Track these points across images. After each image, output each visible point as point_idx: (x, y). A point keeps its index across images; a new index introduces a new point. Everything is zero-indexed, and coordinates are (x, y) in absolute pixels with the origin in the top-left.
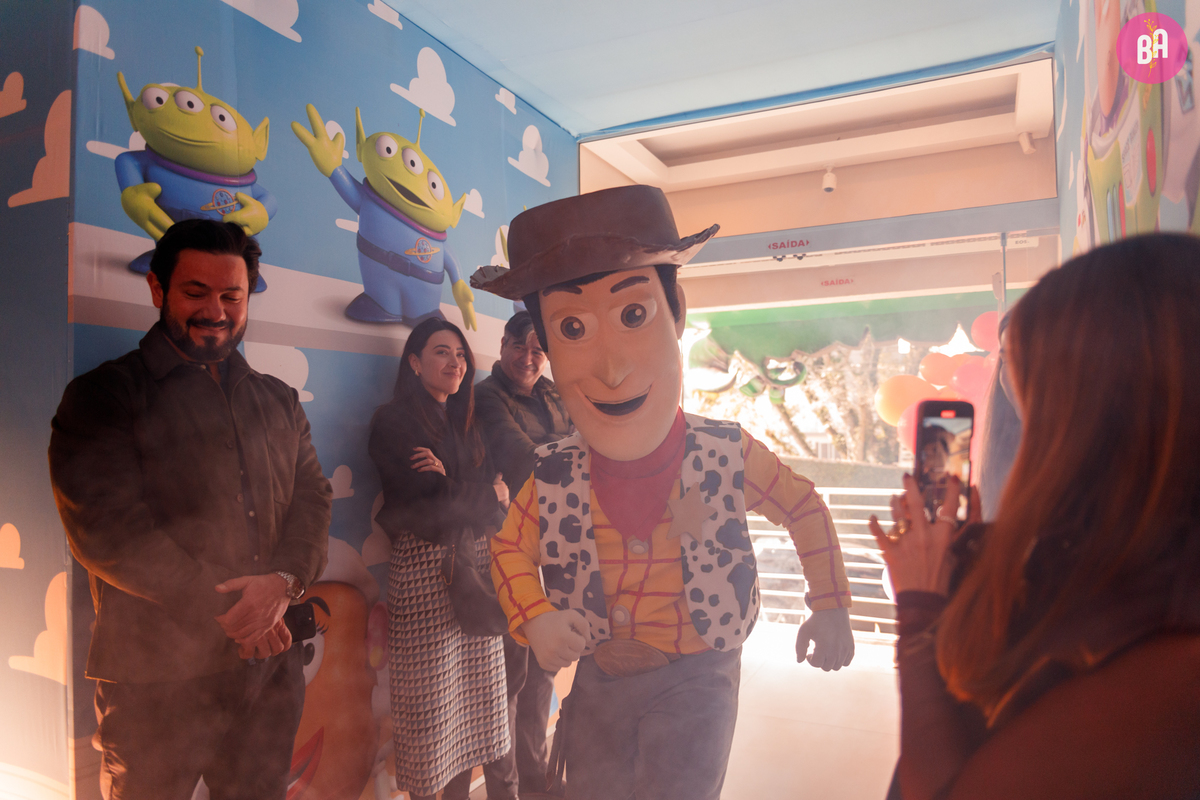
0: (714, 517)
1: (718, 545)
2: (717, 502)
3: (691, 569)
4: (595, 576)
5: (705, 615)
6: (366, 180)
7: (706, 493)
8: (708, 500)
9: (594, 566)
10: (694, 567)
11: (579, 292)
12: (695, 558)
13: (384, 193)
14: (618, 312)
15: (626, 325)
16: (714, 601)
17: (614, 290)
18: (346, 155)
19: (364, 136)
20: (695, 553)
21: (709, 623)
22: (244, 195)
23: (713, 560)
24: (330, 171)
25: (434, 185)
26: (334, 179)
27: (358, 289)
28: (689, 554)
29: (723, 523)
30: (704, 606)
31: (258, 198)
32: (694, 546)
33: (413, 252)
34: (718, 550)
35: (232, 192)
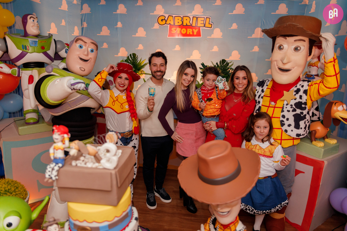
0: (295, 99)
1: (294, 106)
2: (298, 96)
3: (284, 110)
4: (260, 107)
5: (284, 122)
7: (295, 93)
8: (295, 95)
9: (260, 105)
10: (285, 109)
11: (286, 39)
12: (286, 108)
14: (294, 47)
15: (294, 51)
16: (288, 119)
17: (295, 41)
20: (287, 106)
21: (284, 124)
23: (291, 109)
28: (285, 106)
29: (297, 102)
30: (285, 120)
32: (287, 105)
34: (293, 108)
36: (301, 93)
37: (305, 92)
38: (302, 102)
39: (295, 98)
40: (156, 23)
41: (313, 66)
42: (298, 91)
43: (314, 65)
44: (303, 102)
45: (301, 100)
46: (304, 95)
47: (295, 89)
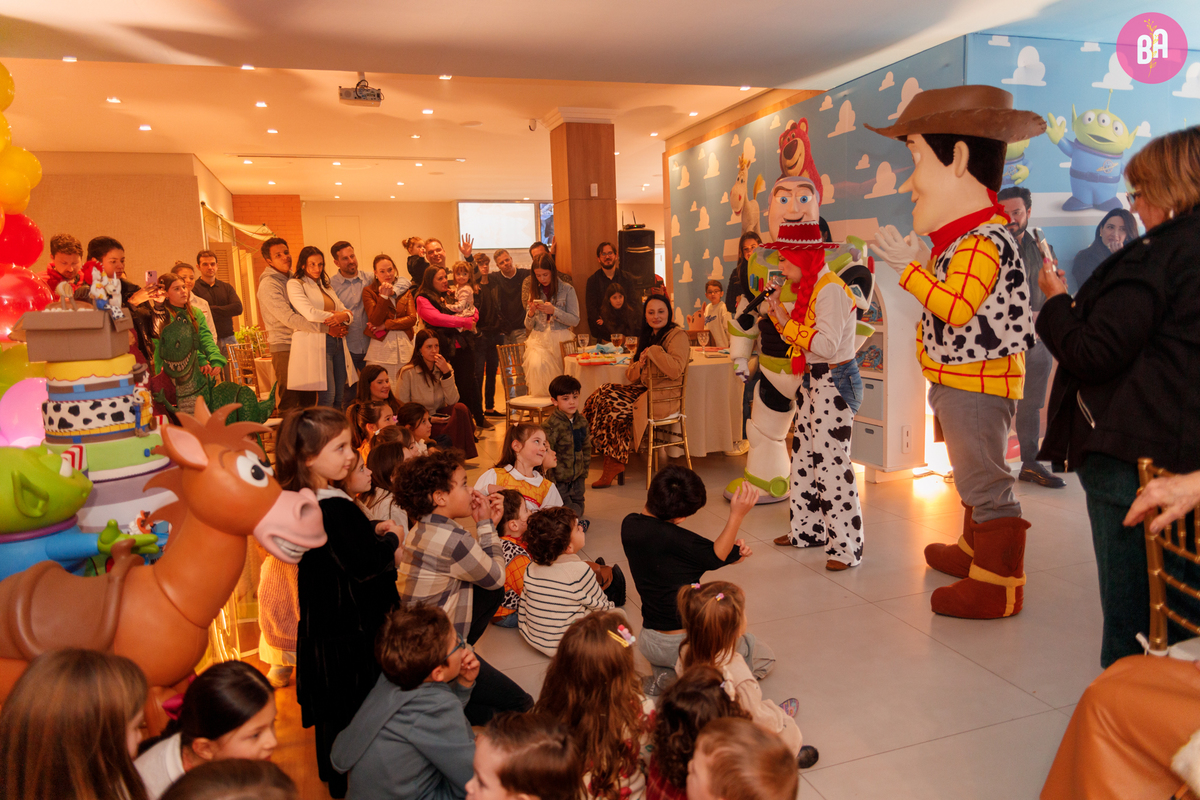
6: (1076, 140)
13: (1086, 143)
18: (1066, 130)
19: (1076, 117)
22: (1019, 165)
24: (1058, 141)
25: (1116, 129)
26: (1060, 145)
27: (1070, 195)
31: (1025, 165)
33: (1102, 169)
35: (1014, 165)
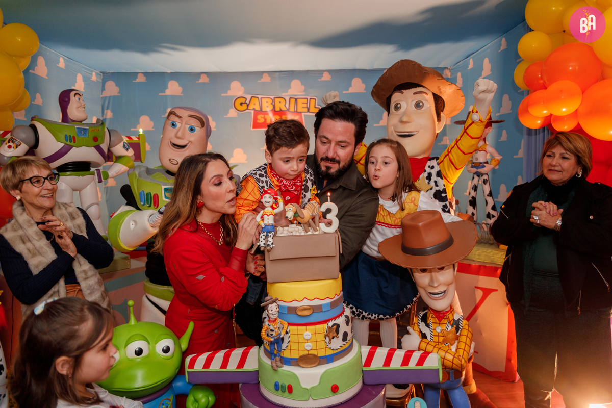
36: (434, 178)
37: (439, 174)
38: (439, 190)
39: (431, 188)
40: (232, 108)
41: (480, 151)
42: (429, 177)
43: (481, 149)
44: (441, 190)
45: (437, 188)
46: (439, 178)
47: (426, 174)
